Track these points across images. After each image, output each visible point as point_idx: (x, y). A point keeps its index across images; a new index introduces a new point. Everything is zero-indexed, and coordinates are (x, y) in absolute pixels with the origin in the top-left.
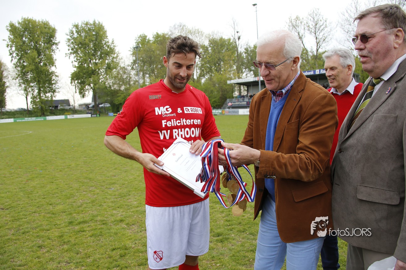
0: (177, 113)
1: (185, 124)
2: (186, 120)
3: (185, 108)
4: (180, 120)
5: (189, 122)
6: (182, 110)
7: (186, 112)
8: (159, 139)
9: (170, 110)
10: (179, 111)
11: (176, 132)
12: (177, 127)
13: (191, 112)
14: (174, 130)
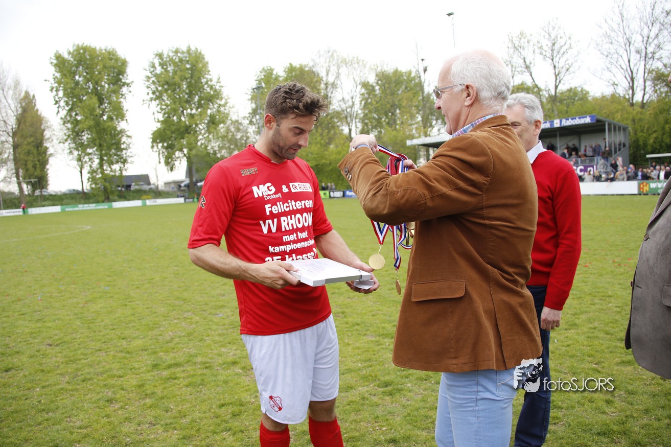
0: (282, 193)
1: (295, 208)
2: (295, 201)
3: (291, 184)
4: (288, 203)
5: (299, 205)
6: (288, 187)
7: (293, 191)
8: (261, 233)
9: (273, 189)
10: (285, 189)
11: (284, 221)
12: (285, 214)
13: (299, 190)
14: (283, 219)
